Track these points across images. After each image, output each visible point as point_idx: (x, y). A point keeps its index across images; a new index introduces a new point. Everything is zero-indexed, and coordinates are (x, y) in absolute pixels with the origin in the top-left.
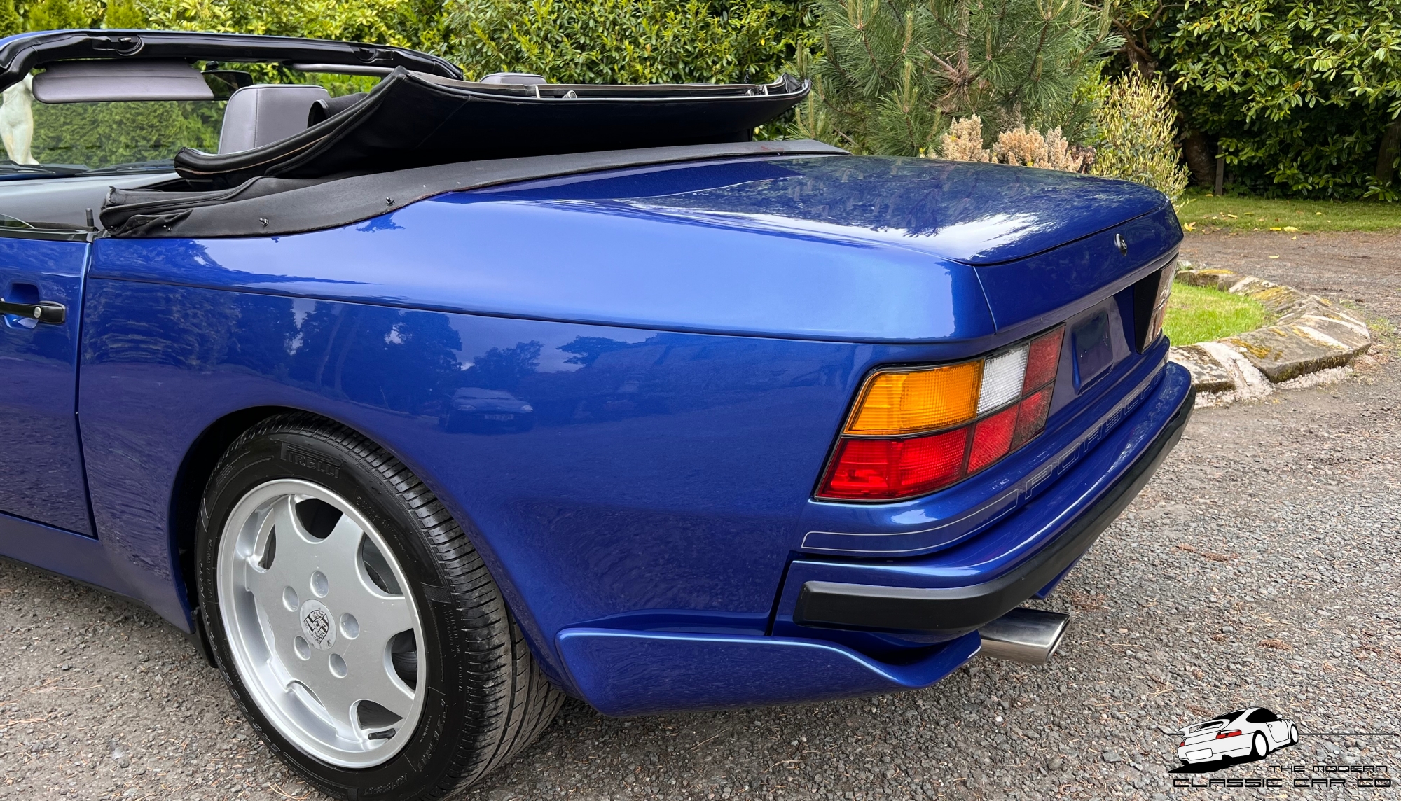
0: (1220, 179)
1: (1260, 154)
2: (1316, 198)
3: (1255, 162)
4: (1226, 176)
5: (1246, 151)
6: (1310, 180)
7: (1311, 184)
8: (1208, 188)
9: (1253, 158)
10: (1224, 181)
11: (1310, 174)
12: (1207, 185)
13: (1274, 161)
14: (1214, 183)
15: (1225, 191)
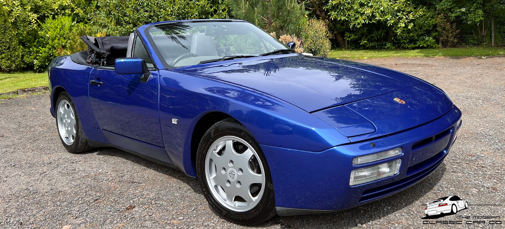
0: (346, 45)
1: (356, 37)
2: (373, 49)
3: (355, 39)
4: (348, 43)
5: (352, 36)
6: (371, 44)
7: (371, 45)
8: (343, 48)
9: (354, 38)
10: (348, 45)
11: (371, 42)
12: (343, 47)
13: (360, 39)
14: (345, 46)
15: (348, 48)
